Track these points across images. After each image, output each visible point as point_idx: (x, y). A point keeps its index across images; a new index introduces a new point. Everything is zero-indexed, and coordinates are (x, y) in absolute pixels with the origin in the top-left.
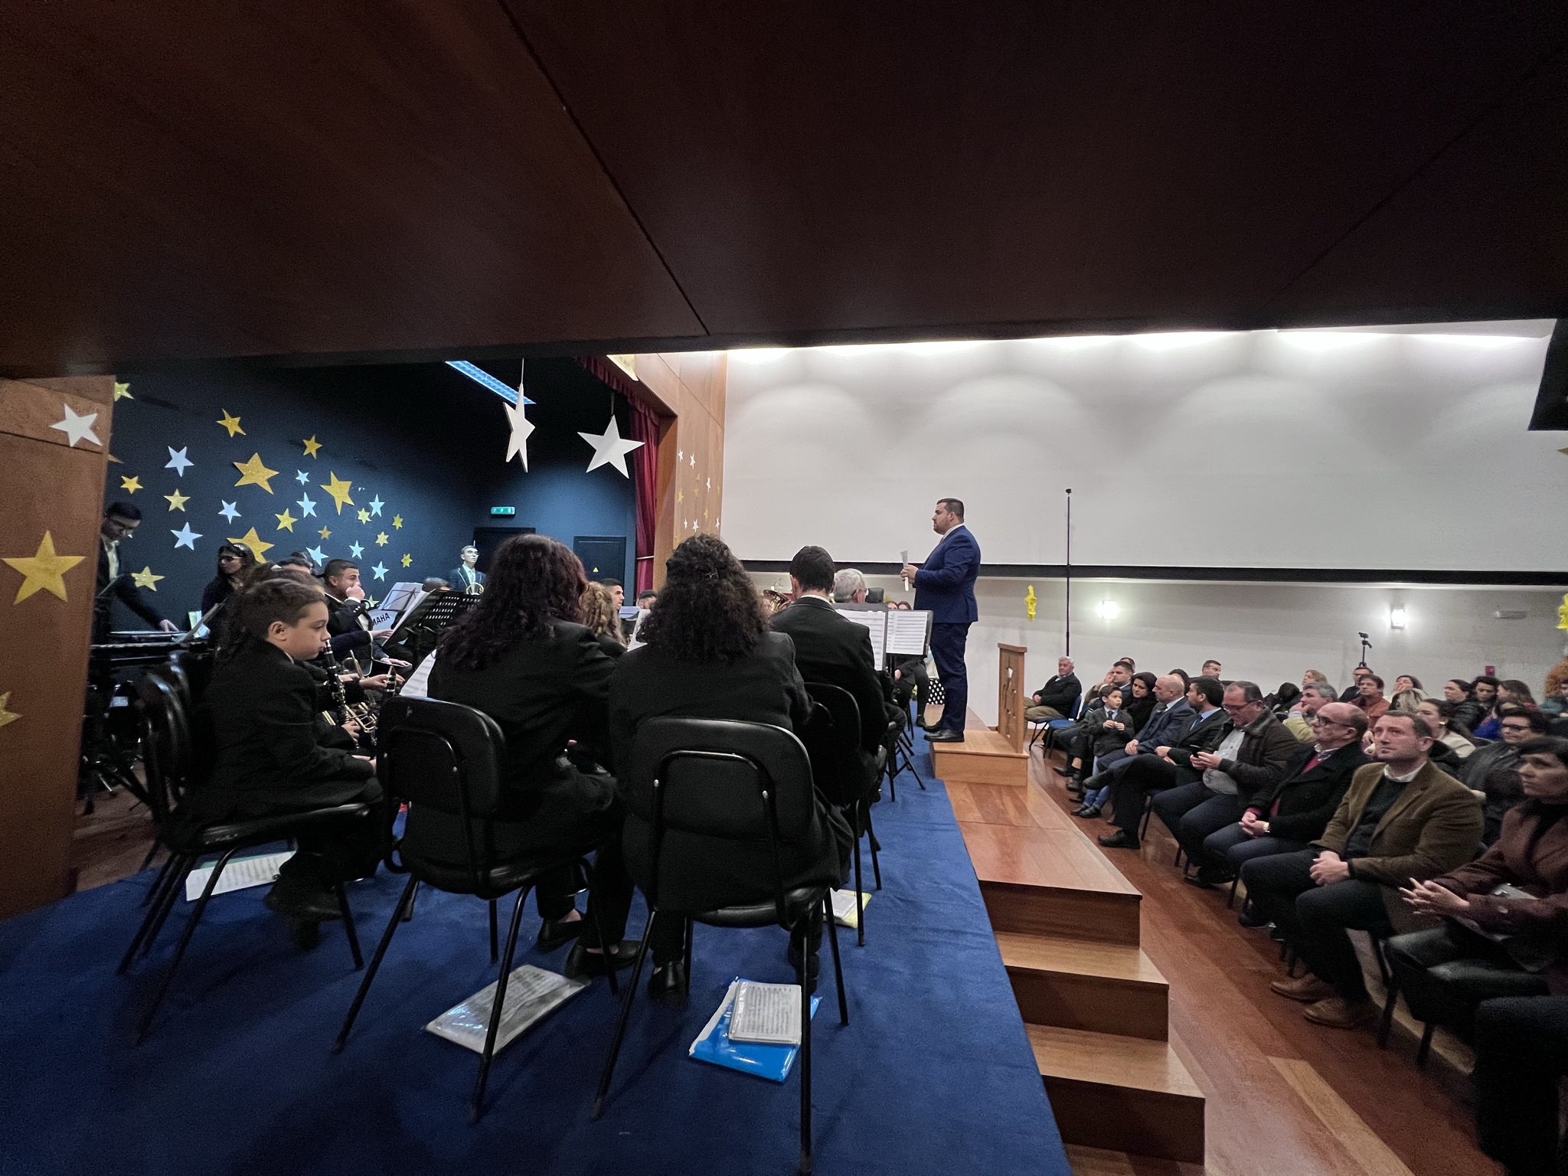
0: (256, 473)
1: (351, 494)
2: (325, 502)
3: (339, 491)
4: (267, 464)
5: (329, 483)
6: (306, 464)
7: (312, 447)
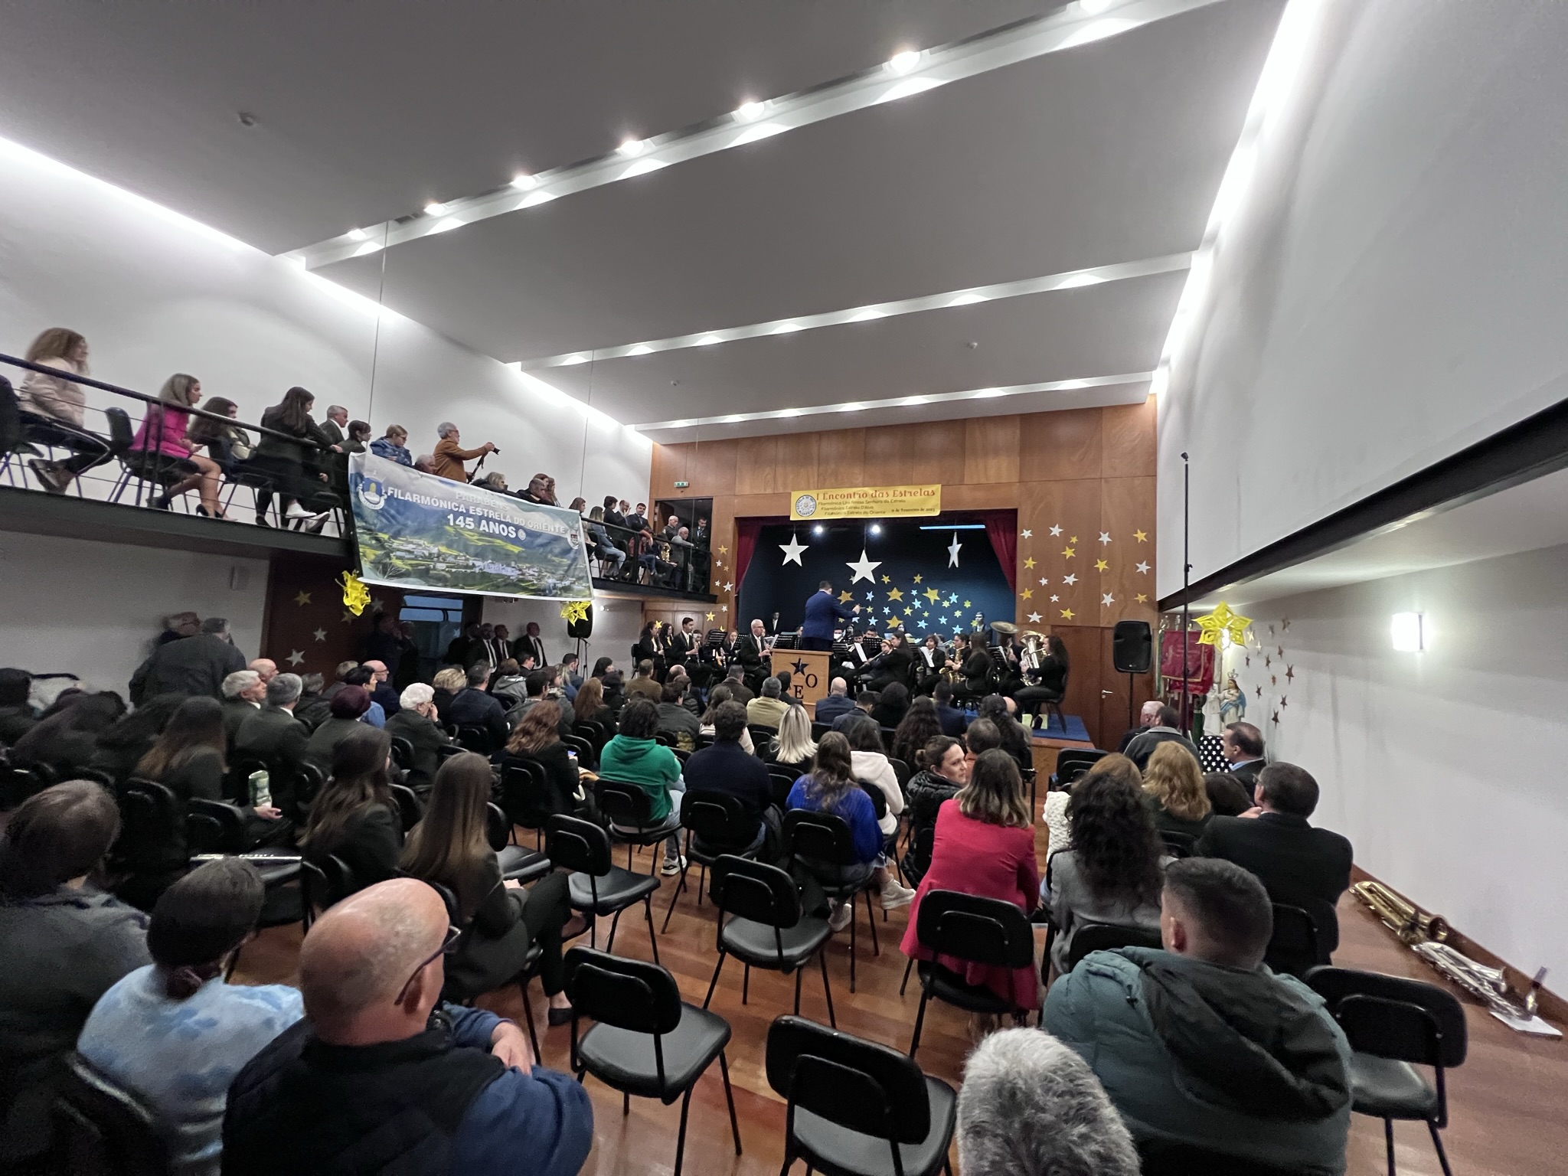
0: (895, 595)
1: (938, 595)
2: (925, 601)
3: (932, 595)
4: (899, 591)
5: (927, 592)
6: (916, 586)
7: (918, 579)
